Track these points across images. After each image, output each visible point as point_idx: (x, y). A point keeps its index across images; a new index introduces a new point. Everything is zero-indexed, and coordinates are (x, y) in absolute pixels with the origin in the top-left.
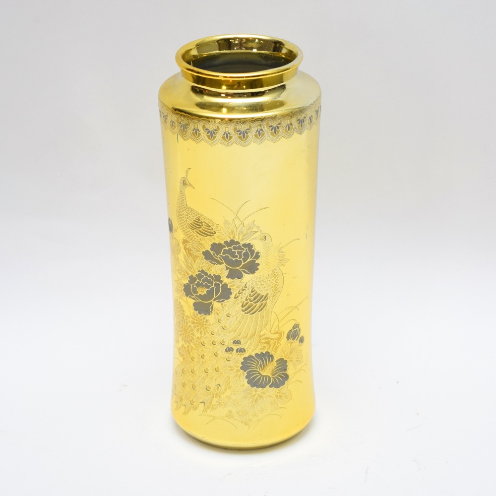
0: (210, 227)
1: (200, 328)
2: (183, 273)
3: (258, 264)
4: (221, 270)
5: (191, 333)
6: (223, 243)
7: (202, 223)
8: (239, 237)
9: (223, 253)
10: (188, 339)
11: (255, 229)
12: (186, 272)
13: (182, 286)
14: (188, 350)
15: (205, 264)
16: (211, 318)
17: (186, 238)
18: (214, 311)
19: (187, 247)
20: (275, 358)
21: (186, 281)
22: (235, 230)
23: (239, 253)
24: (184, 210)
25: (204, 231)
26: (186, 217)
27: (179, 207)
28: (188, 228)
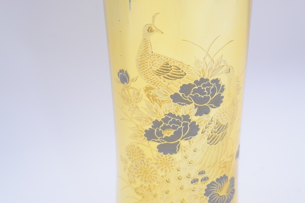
0: (180, 69)
1: (165, 168)
2: (145, 120)
3: (223, 97)
4: (190, 110)
5: (154, 173)
6: (193, 83)
7: (171, 67)
8: (209, 74)
9: (192, 93)
10: (150, 179)
11: (222, 64)
12: (149, 118)
13: (142, 132)
14: (150, 189)
15: (173, 107)
16: (177, 156)
17: (150, 85)
18: (181, 149)
19: (151, 94)
20: (229, 179)
21: (149, 127)
22: (205, 68)
23: (208, 89)
24: (148, 58)
25: (173, 74)
26: (151, 64)
27: (142, 56)
28: (153, 75)
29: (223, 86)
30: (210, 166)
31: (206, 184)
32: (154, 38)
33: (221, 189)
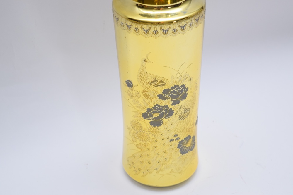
0: (162, 81)
1: (154, 134)
2: (142, 108)
3: (187, 94)
4: (169, 102)
5: (148, 136)
6: (170, 88)
7: (157, 80)
8: (179, 83)
9: (170, 94)
10: (145, 140)
11: (187, 77)
12: (145, 107)
13: (141, 114)
14: (145, 145)
15: (159, 101)
16: (161, 128)
17: (146, 89)
18: (164, 123)
19: (146, 94)
20: (192, 137)
21: (145, 111)
22: (177, 80)
23: (179, 91)
24: (144, 75)
25: (159, 84)
26: (146, 79)
27: (140, 74)
28: (147, 84)
29: (187, 88)
30: (180, 132)
31: (178, 142)
32: (147, 65)
33: (187, 144)
